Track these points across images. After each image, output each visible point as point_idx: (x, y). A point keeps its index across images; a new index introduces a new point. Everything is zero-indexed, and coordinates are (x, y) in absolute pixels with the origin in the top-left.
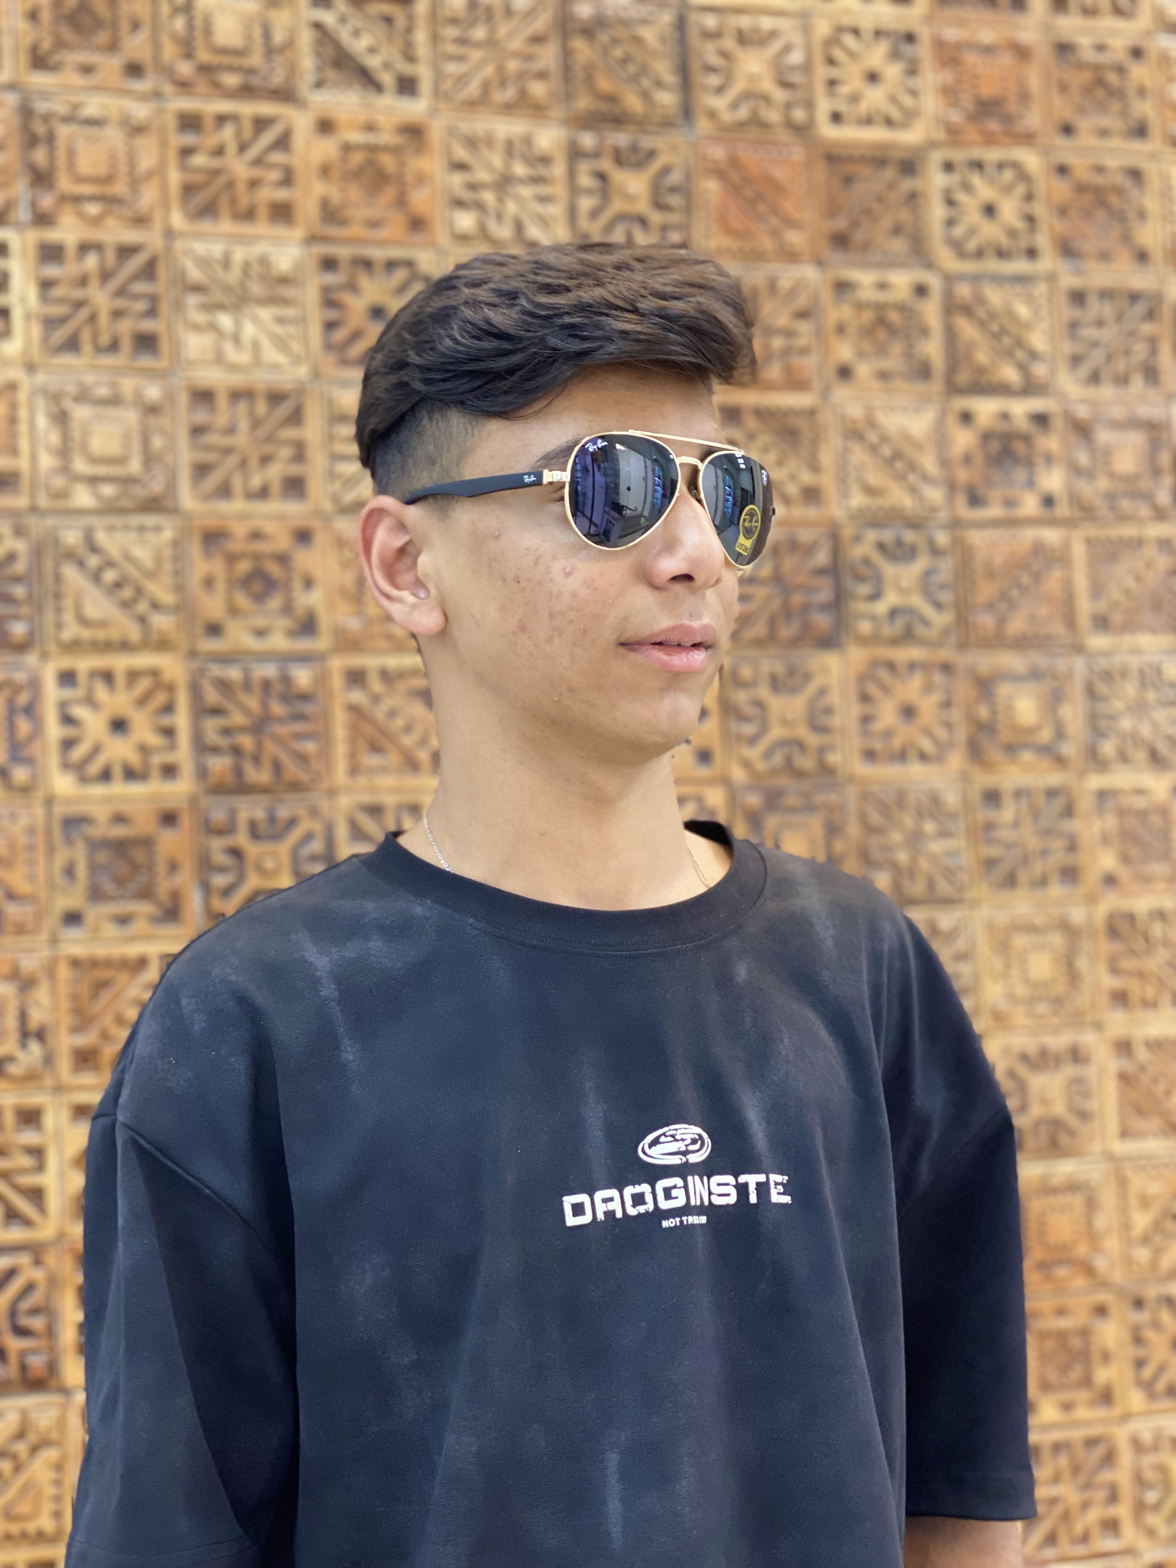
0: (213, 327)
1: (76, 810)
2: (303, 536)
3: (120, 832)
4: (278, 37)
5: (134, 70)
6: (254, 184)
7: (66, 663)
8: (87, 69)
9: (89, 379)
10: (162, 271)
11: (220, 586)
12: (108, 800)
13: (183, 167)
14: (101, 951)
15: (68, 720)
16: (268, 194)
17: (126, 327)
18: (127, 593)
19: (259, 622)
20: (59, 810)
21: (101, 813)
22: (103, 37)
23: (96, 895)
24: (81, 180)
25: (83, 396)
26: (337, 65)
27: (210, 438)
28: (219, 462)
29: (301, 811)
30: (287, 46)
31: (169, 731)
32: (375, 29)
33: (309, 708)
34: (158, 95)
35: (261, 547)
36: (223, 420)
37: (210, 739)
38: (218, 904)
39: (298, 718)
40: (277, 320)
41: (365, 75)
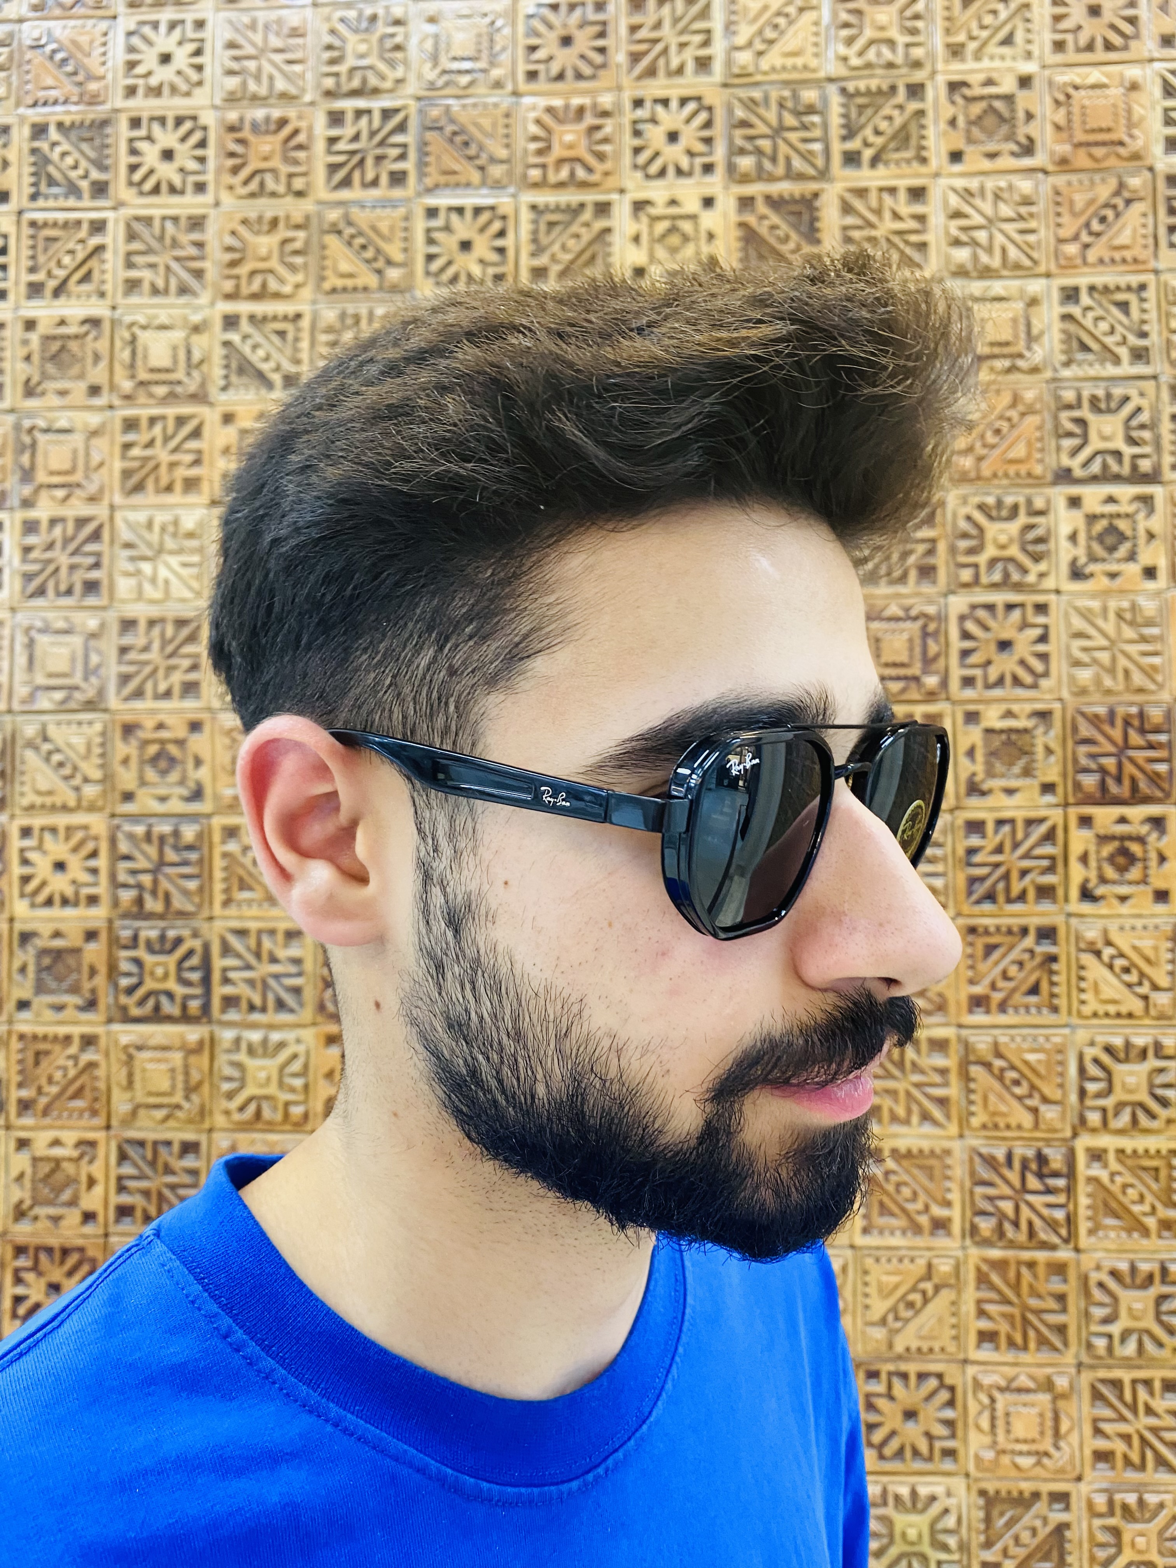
0: (138, 572)
1: (28, 927)
2: (195, 726)
3: (58, 943)
4: (197, 356)
5: (94, 390)
6: (173, 465)
7: (25, 822)
8: (63, 393)
9: (50, 615)
10: (106, 535)
11: (134, 763)
12: (51, 920)
13: (124, 457)
14: (40, 1030)
15: (25, 862)
16: (181, 473)
17: (79, 577)
18: (67, 771)
19: (162, 791)
20: (18, 927)
21: (46, 930)
22: (75, 370)
23: (40, 988)
24: (52, 473)
25: (45, 630)
26: (241, 371)
27: (132, 656)
28: (138, 673)
29: (186, 933)
30: (202, 362)
31: (94, 871)
32: (271, 342)
33: (193, 856)
34: (111, 407)
35: (164, 734)
36: (141, 641)
37: (122, 877)
38: (124, 1000)
39: (185, 863)
40: (185, 565)
41: (261, 376)
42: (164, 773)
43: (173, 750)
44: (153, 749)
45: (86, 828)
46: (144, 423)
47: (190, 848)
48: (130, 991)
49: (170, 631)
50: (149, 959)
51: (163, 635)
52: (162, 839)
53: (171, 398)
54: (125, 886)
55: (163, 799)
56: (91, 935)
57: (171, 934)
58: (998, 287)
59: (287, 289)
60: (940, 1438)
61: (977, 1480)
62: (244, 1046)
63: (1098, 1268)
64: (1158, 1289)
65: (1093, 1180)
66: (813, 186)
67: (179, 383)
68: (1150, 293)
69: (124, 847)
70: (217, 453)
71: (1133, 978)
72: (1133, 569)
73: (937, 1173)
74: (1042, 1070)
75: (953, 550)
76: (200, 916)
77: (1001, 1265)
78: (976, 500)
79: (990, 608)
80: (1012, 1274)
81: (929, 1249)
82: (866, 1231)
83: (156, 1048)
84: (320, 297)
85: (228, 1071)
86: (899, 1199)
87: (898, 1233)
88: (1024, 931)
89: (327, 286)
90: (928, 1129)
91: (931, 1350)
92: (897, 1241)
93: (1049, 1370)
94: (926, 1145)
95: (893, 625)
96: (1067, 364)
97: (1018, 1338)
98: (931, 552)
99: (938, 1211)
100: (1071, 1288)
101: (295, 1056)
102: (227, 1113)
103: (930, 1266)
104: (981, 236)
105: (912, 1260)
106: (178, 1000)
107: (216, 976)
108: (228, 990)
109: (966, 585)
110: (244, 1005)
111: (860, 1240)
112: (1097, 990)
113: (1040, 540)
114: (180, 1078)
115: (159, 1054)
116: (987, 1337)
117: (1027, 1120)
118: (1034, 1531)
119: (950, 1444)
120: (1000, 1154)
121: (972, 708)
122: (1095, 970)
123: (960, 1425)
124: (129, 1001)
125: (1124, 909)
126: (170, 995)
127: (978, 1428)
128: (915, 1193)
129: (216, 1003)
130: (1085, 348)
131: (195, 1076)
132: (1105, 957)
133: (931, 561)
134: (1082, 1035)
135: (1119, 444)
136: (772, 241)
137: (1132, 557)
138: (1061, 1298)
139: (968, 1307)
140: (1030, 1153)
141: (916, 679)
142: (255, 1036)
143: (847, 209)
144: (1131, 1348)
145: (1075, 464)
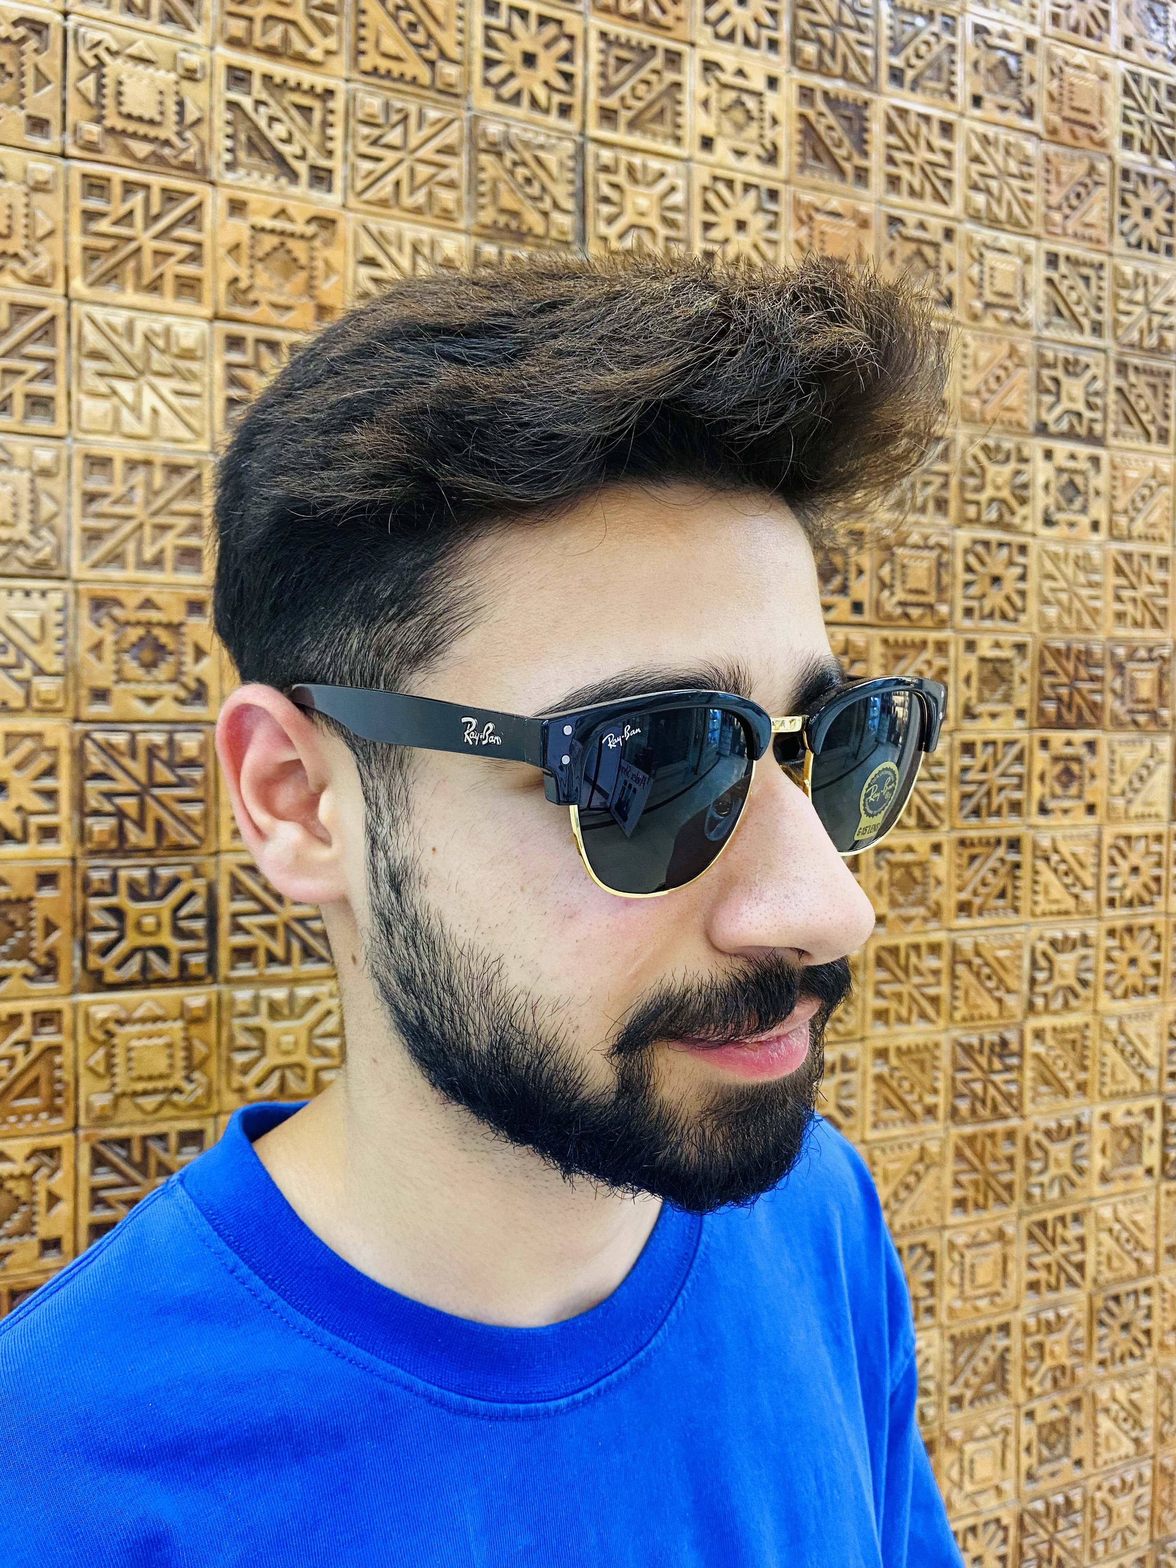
0: (113, 394)
2: (194, 607)
4: (192, 111)
10: (60, 334)
11: (108, 651)
13: (86, 230)
16: (173, 268)
17: (19, 388)
18: (9, 658)
19: (148, 690)
22: (7, 89)
26: (252, 147)
27: (103, 506)
28: (112, 530)
29: (185, 871)
30: (198, 121)
31: (50, 795)
32: (292, 119)
33: (197, 774)
34: (64, 156)
35: (153, 615)
36: (118, 489)
37: (93, 802)
38: (95, 962)
39: (182, 783)
40: (179, 393)
41: (280, 159)
42: (150, 666)
43: (164, 637)
44: (134, 634)
45: (38, 736)
46: (117, 190)
47: (191, 763)
48: (106, 950)
49: (158, 479)
50: (132, 908)
51: (148, 484)
52: (152, 751)
53: (158, 161)
54: (97, 813)
55: (149, 700)
56: (47, 879)
57: (164, 873)
58: (1005, 240)
59: (315, 54)
60: (924, 1298)
61: (949, 1328)
62: (264, 1007)
63: (1036, 1129)
64: (1076, 1139)
65: (1037, 1056)
66: (866, 95)
67: (167, 143)
68: (1106, 273)
69: (96, 762)
70: (222, 251)
71: (1069, 880)
72: (1084, 521)
73: (928, 1065)
74: (1008, 964)
75: (962, 486)
76: (203, 851)
77: (971, 1140)
78: (980, 441)
79: (986, 544)
80: (979, 1147)
81: (921, 1134)
82: (875, 1126)
83: (143, 1020)
84: (356, 76)
85: (243, 1039)
86: (900, 1092)
87: (898, 1123)
88: (998, 842)
89: (366, 63)
90: (923, 1026)
91: (920, 1224)
92: (897, 1131)
93: (999, 1223)
94: (921, 1040)
95: (914, 552)
96: (1048, 325)
97: (981, 1200)
98: (945, 486)
99: (929, 1099)
100: (1018, 1151)
101: (329, 1013)
102: (241, 1090)
103: (923, 1149)
104: (994, 185)
105: (909, 1146)
106: (175, 957)
107: (224, 924)
108: (240, 940)
109: (970, 521)
110: (262, 956)
111: (871, 1135)
112: (1047, 892)
113: (1025, 486)
114: (181, 1054)
115: (149, 1027)
116: (960, 1204)
117: (992, 1008)
118: (986, 1360)
119: (930, 1302)
120: (975, 1041)
121: (971, 636)
122: (1047, 875)
123: (937, 1285)
124: (106, 963)
125: (1066, 821)
126: (163, 952)
127: (951, 1283)
128: (912, 1086)
129: (224, 956)
130: (1059, 313)
131: (200, 1049)
132: (1053, 864)
133: (944, 494)
134: (1035, 932)
135: (1081, 407)
136: (828, 142)
137: (1084, 510)
138: (1010, 1160)
139: (948, 1180)
140: (996, 1039)
141: (930, 607)
142: (279, 994)
143: (891, 128)
144: (1055, 1193)
145: (1049, 418)
